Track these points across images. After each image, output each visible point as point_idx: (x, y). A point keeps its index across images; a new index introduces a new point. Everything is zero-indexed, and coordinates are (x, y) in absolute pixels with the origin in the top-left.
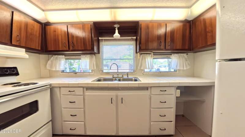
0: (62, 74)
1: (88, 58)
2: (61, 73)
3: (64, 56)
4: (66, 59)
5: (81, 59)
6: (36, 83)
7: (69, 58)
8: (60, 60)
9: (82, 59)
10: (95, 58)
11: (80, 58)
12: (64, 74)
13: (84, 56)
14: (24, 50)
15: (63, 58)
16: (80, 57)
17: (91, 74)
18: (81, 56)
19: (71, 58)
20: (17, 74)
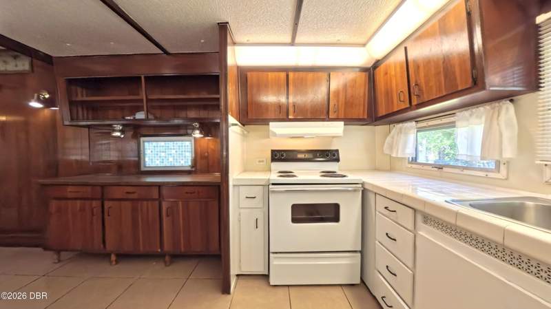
0: (410, 166)
1: (479, 117)
2: (409, 163)
3: (414, 123)
4: (419, 130)
5: (454, 127)
6: (345, 176)
7: (425, 127)
8: (406, 134)
9: (458, 124)
10: (516, 112)
11: (454, 122)
12: (414, 166)
13: (466, 113)
14: (342, 123)
15: (412, 127)
16: (452, 119)
17: (491, 175)
18: (458, 114)
19: (430, 126)
20: (338, 160)
